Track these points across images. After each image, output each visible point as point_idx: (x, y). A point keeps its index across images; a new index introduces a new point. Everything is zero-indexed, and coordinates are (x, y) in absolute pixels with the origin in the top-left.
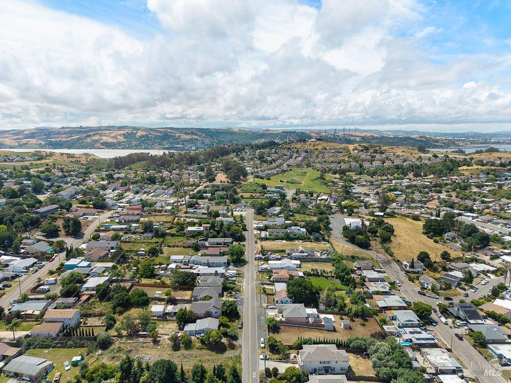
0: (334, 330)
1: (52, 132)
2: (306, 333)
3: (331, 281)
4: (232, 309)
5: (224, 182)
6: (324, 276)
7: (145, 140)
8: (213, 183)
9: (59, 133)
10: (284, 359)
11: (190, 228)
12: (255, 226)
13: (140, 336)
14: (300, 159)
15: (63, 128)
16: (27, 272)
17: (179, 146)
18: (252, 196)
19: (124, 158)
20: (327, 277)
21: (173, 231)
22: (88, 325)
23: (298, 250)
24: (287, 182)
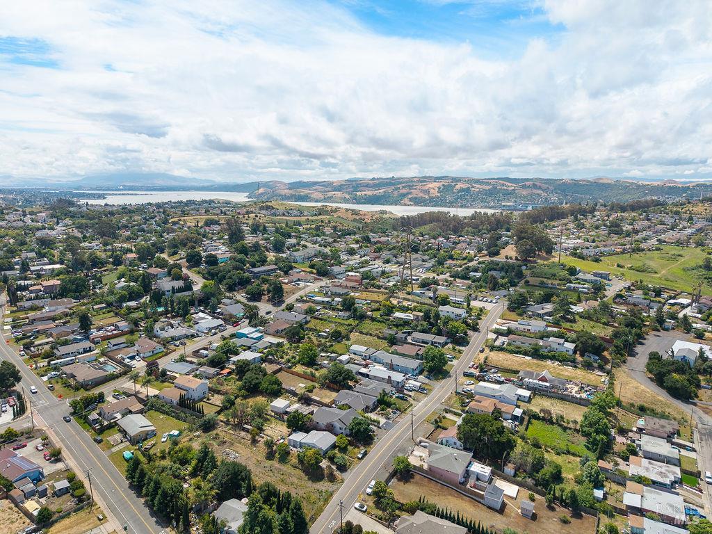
0: (502, 510)
1: (360, 184)
2: (450, 497)
3: (570, 438)
4: (359, 430)
5: (511, 258)
6: (561, 426)
7: (464, 195)
8: (492, 259)
9: (367, 186)
10: (386, 520)
11: (398, 314)
12: (495, 326)
13: (244, 429)
14: (690, 231)
15: (374, 179)
16: (207, 333)
17: (508, 204)
18: (542, 283)
19: (412, 217)
20: (565, 429)
21: (377, 315)
22: (210, 402)
23: (538, 375)
24: (631, 268)
